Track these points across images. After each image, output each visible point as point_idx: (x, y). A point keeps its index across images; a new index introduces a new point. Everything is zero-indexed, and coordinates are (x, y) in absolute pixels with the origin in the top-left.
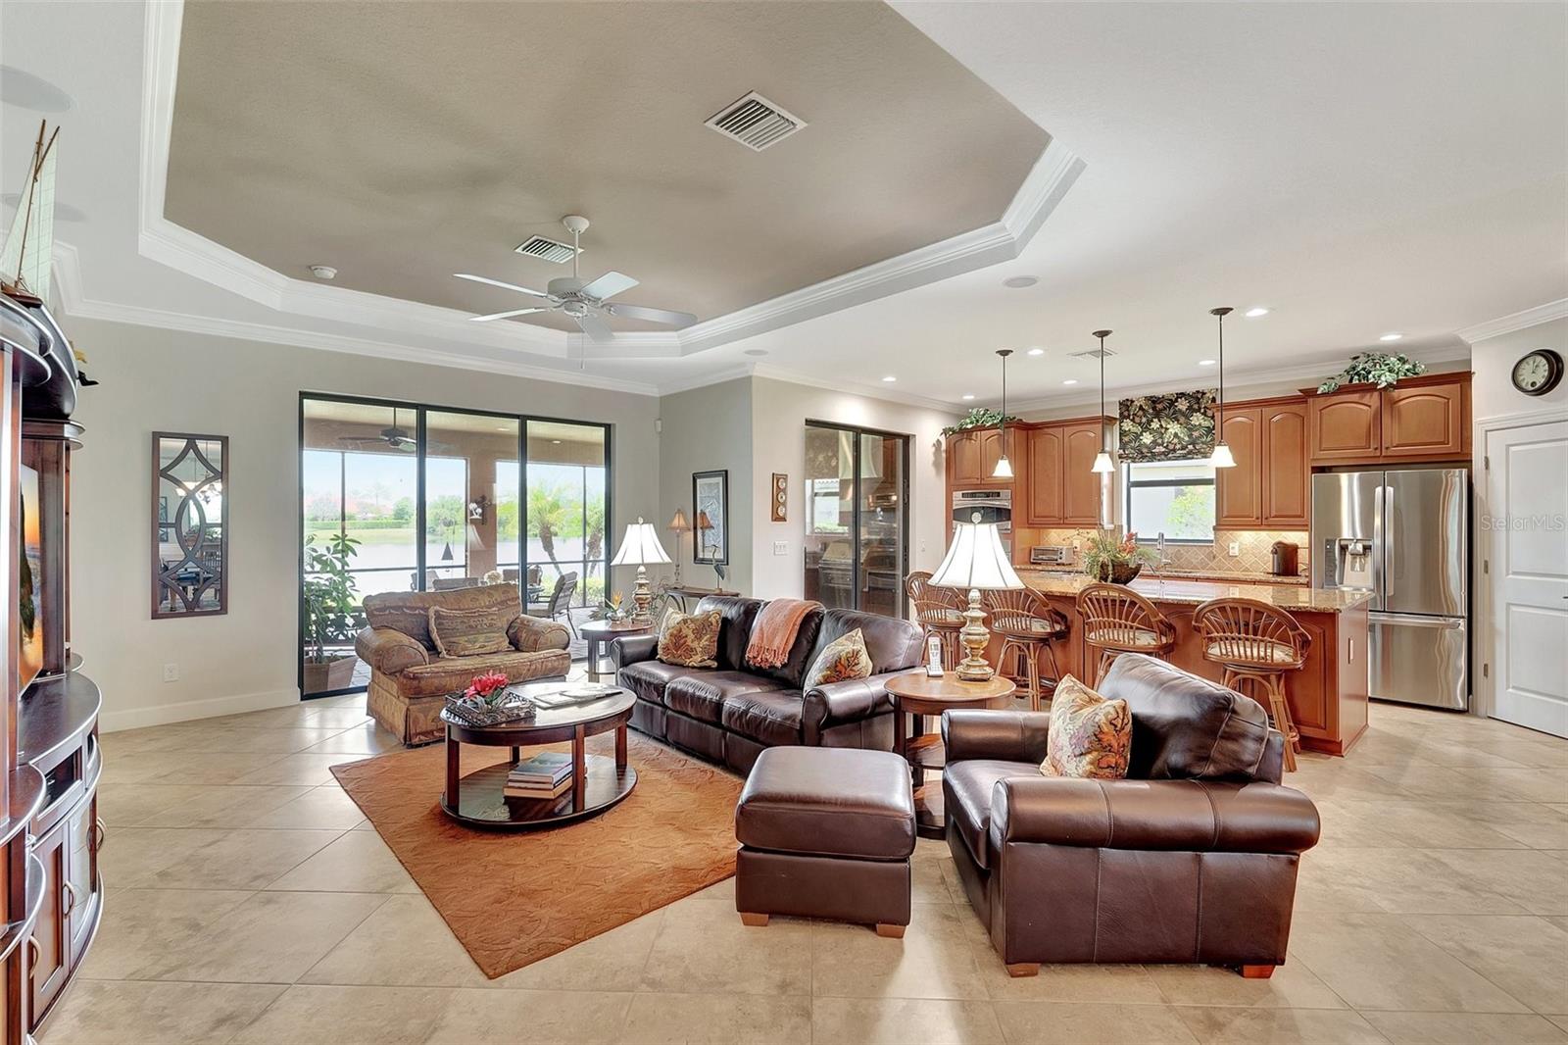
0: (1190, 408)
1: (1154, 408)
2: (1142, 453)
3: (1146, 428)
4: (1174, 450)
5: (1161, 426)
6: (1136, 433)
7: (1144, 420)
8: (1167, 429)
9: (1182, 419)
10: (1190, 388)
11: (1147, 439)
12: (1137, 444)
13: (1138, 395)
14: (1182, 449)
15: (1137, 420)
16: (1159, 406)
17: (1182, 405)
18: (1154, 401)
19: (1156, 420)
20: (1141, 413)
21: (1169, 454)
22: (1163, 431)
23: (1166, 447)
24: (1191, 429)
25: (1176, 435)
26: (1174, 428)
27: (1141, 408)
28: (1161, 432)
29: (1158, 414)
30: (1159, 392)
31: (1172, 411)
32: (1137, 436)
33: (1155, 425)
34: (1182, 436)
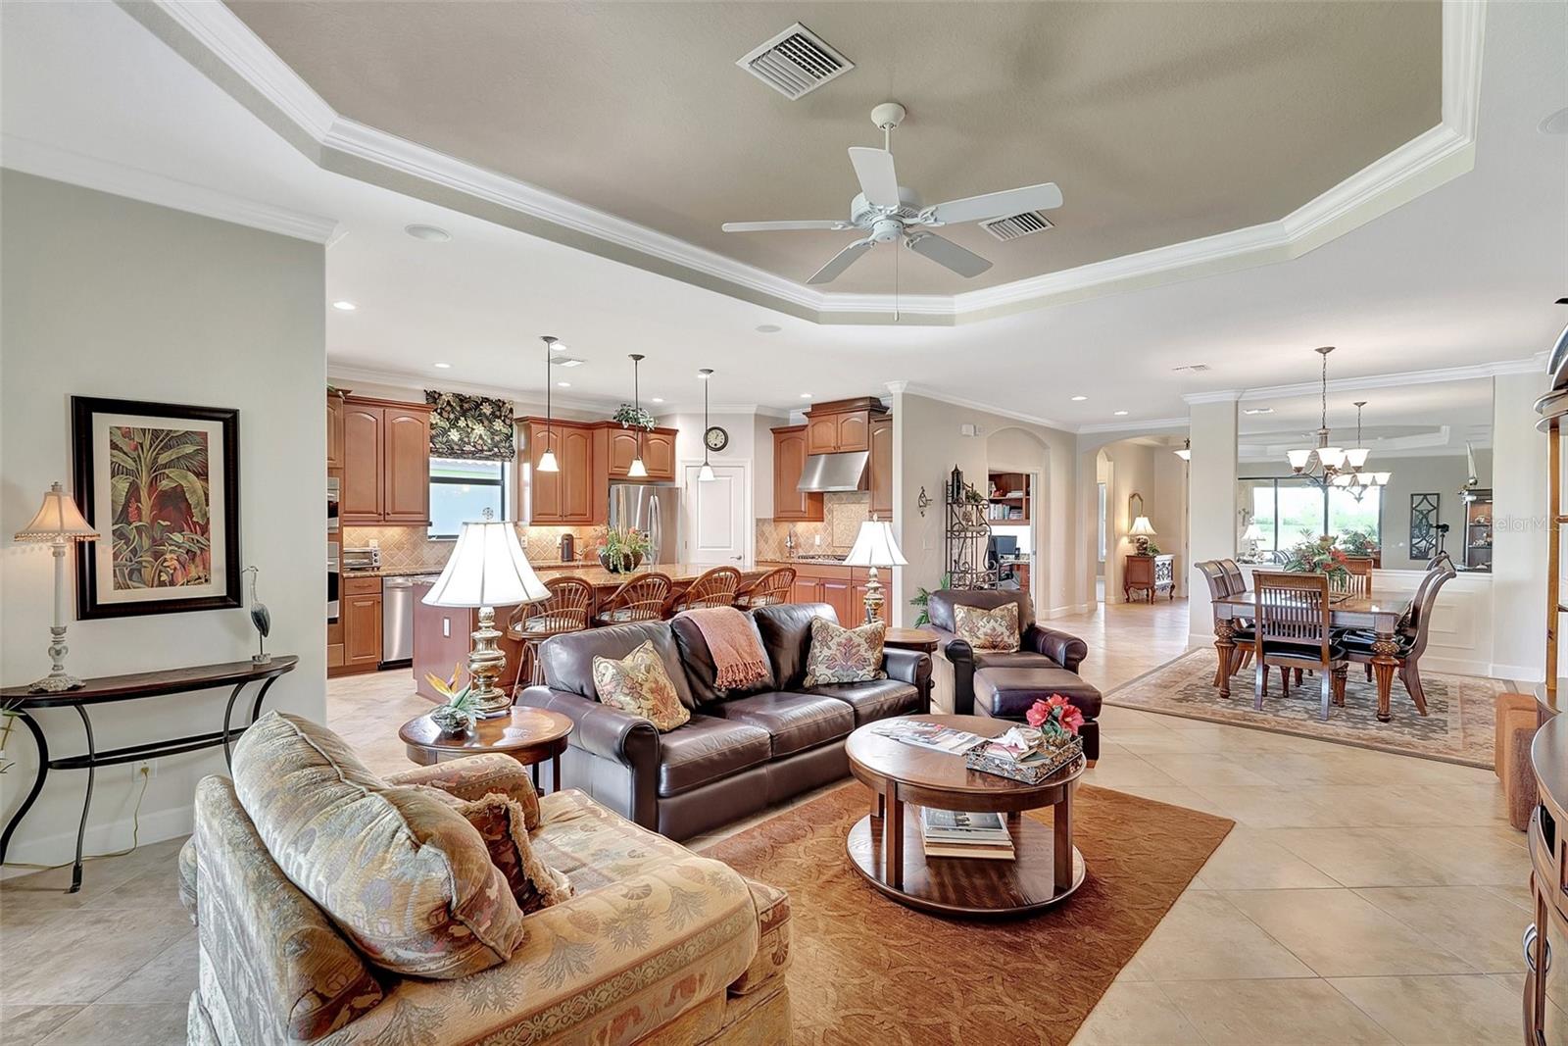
0: (493, 413)
1: (461, 407)
2: (453, 449)
3: (454, 424)
4: (482, 451)
5: (467, 425)
6: (444, 428)
7: (452, 416)
8: (473, 429)
9: (486, 423)
10: (494, 396)
11: (454, 435)
12: (445, 439)
13: (447, 390)
14: (490, 451)
15: (445, 414)
16: (466, 406)
17: (487, 409)
18: (461, 399)
19: (462, 419)
20: (448, 408)
21: (477, 454)
22: (469, 430)
23: (474, 446)
24: (494, 433)
25: (481, 437)
26: (479, 430)
27: (448, 403)
28: (467, 432)
29: (464, 413)
30: (466, 392)
31: (477, 413)
32: (445, 432)
33: (462, 423)
34: (485, 438)
